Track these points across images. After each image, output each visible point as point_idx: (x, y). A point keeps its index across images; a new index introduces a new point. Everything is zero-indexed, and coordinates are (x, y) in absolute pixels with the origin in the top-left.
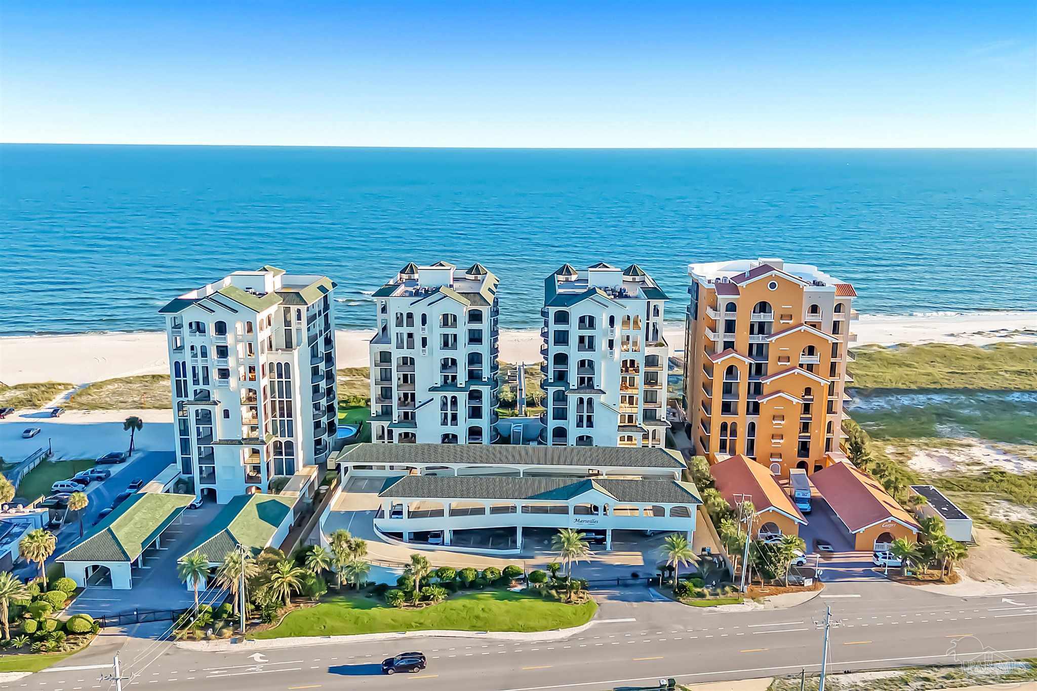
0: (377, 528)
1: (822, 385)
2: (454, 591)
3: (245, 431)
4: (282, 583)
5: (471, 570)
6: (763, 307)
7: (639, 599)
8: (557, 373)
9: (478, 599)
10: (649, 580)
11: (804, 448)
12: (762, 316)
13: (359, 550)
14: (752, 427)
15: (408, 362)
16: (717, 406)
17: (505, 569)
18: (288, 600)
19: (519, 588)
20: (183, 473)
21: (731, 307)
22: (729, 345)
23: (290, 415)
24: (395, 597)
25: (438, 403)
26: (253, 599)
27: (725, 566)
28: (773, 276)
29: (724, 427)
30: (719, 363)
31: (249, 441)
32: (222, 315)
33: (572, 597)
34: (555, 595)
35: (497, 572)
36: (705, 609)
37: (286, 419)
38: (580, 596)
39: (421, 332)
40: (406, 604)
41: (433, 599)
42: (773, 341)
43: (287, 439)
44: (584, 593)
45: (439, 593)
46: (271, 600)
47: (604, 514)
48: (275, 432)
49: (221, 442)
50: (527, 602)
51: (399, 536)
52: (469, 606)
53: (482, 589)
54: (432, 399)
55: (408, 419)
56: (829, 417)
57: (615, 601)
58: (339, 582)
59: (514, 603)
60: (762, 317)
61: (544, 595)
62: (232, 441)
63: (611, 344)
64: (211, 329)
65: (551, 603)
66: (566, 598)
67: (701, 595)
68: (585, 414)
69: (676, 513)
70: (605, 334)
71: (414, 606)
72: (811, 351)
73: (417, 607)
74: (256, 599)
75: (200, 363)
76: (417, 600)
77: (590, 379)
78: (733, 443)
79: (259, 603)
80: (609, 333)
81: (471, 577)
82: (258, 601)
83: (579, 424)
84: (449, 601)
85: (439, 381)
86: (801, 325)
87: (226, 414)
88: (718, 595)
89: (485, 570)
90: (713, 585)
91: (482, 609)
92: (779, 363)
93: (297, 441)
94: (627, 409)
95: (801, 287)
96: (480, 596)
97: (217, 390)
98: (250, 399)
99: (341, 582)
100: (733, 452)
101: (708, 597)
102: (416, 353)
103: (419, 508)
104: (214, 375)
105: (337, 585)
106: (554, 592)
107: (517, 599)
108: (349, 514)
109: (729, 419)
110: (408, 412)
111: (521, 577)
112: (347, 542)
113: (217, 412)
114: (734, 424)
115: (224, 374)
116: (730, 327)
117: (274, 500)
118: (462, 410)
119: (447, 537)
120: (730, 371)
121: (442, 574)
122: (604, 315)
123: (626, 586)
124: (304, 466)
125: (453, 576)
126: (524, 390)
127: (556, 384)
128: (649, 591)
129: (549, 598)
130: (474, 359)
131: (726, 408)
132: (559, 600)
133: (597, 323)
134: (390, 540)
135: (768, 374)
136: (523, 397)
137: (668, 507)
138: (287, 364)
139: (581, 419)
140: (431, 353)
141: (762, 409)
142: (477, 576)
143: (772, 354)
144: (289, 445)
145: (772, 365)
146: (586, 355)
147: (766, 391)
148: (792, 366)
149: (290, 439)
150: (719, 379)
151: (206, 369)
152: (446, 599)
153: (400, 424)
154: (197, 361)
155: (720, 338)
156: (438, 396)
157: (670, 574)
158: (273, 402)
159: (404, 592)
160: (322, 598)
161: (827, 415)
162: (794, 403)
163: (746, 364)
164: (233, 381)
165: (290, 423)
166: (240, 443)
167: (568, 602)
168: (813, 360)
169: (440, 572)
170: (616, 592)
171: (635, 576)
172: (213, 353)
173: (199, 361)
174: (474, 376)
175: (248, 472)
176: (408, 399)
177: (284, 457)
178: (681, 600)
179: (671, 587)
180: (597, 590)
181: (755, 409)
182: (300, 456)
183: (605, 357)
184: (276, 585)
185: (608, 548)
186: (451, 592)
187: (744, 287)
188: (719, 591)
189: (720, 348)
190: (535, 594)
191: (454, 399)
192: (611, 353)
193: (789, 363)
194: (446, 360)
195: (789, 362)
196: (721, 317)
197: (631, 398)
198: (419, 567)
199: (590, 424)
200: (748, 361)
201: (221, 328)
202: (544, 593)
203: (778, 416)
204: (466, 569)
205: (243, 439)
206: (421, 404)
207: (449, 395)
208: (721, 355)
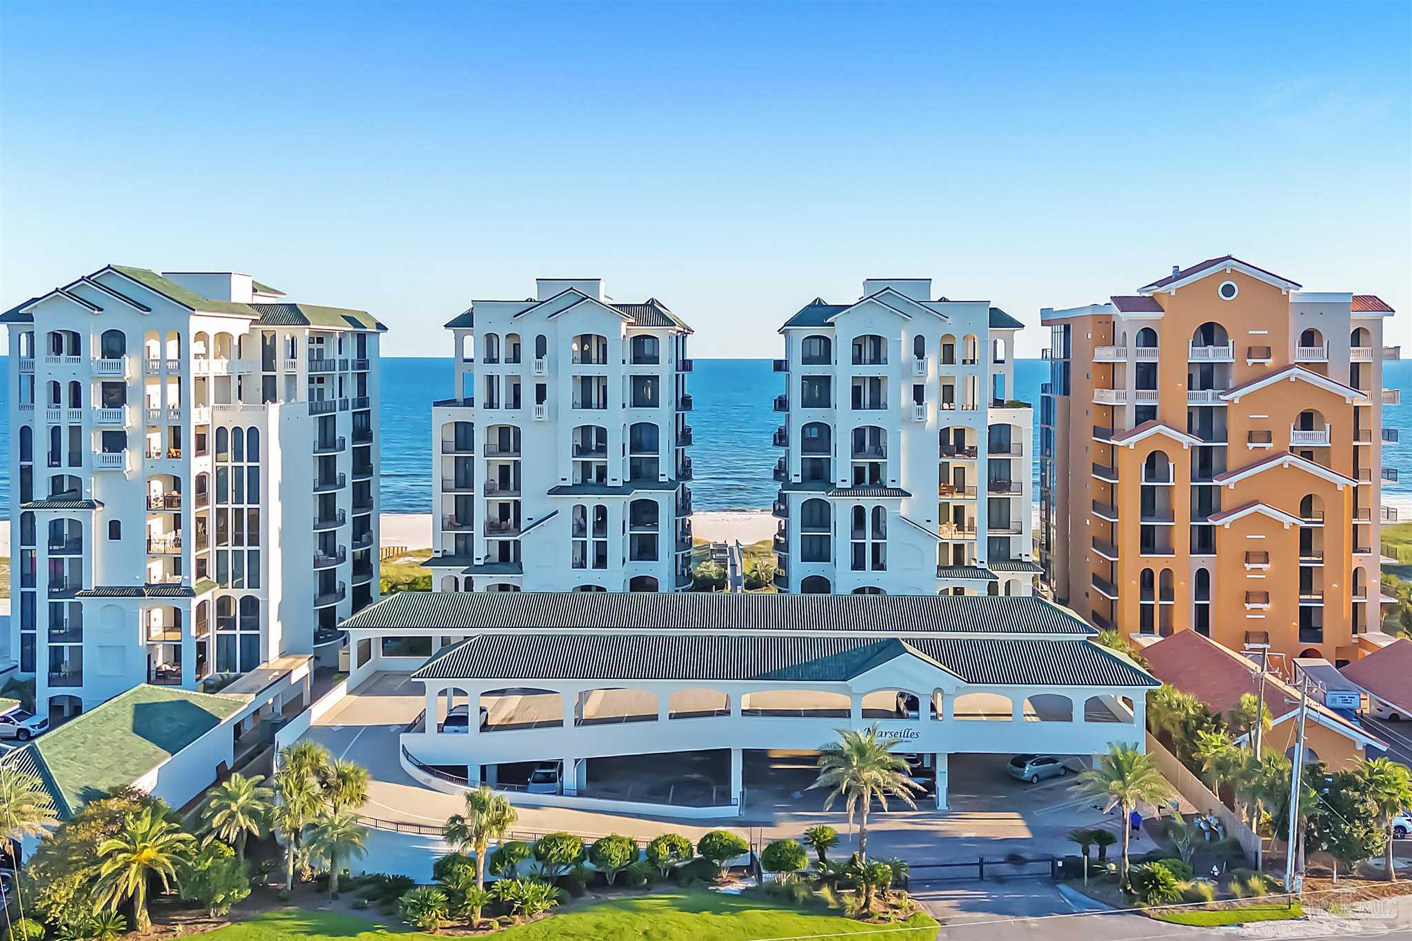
0: (407, 755)
1: (1340, 488)
2: (577, 893)
3: (158, 571)
4: (127, 865)
5: (621, 841)
6: (1209, 334)
7: (1039, 910)
8: (808, 465)
9: (636, 910)
10: (1054, 865)
11: (1309, 624)
12: (1210, 352)
13: (346, 790)
14: (1203, 578)
15: (507, 439)
16: (1129, 537)
17: (703, 840)
18: (142, 915)
19: (737, 886)
20: (22, 670)
21: (1149, 337)
22: (1146, 415)
23: (254, 540)
24: (423, 905)
25: (566, 521)
26: (40, 905)
27: (1225, 836)
28: (1228, 271)
29: (1147, 579)
30: (1132, 447)
31: (162, 590)
32: (118, 317)
33: (872, 904)
34: (830, 899)
35: (685, 845)
36: (1213, 932)
37: (246, 548)
38: (892, 902)
39: (534, 371)
40: (449, 923)
41: (520, 911)
42: (1236, 401)
43: (246, 591)
44: (899, 896)
45: (537, 896)
46: (90, 911)
47: (932, 717)
48: (221, 579)
49: (100, 592)
50: (758, 916)
51: (458, 773)
52: (611, 925)
53: (648, 889)
54: (556, 512)
55: (507, 558)
56: (1357, 560)
57: (981, 915)
58: (291, 872)
59: (727, 919)
60: (1212, 355)
61: (801, 900)
62: (124, 589)
63: (918, 393)
64: (93, 347)
65: (821, 919)
66: (857, 908)
67: (1194, 899)
68: (869, 541)
69: (1098, 712)
70: (906, 373)
71: (470, 927)
72: (1307, 421)
73: (478, 929)
74: (48, 907)
75: (65, 417)
76: (478, 910)
77: (875, 469)
78: (1167, 612)
79: (56, 920)
80: (915, 371)
81: (618, 857)
82: (55, 912)
83: (858, 564)
84: (561, 916)
85: (569, 473)
86: (1290, 367)
87: (114, 530)
88: (1233, 896)
89: (655, 843)
90: (1213, 877)
91: (645, 933)
92: (1251, 446)
93: (267, 595)
94: (950, 534)
95: (1284, 293)
96: (644, 903)
97: (98, 478)
98: (169, 502)
99: (298, 873)
100: (1166, 631)
101: (1211, 903)
102: (524, 418)
103: (511, 719)
104: (93, 444)
105: (284, 880)
106: (825, 892)
107: (734, 911)
108: (350, 731)
109: (1156, 562)
110: (509, 542)
111: (743, 860)
112: (317, 772)
113: (96, 525)
114: (1167, 573)
115: (115, 441)
116: (1147, 376)
117: (185, 702)
118: (618, 540)
119: (571, 777)
120: (1155, 464)
121: (548, 850)
122: (903, 333)
123: (1000, 880)
124: (283, 655)
125: (575, 854)
126: (739, 565)
127: (807, 485)
128: (1058, 889)
129: (815, 907)
130: (642, 438)
131: (1148, 541)
132: (840, 912)
133: (889, 351)
134: (436, 782)
135: (1229, 469)
136: (739, 574)
137: (1079, 695)
138: (253, 432)
139: (858, 550)
140: (555, 415)
141: (1220, 540)
142: (635, 855)
143: (1236, 426)
144: (251, 607)
145: (1236, 449)
146: (867, 418)
147: (1226, 503)
148: (1275, 451)
149: (252, 592)
150: (1131, 481)
151: (75, 432)
152: (554, 911)
153: (488, 568)
154: (58, 415)
155: (1127, 398)
156: (567, 504)
157: (1102, 852)
158: (221, 513)
159: (449, 893)
160: (236, 912)
161: (1354, 554)
162: (1287, 527)
163: (1186, 447)
164: (131, 459)
165: (254, 557)
166: (139, 593)
167: (864, 915)
168: (1316, 439)
169: (544, 849)
170: (980, 895)
171: (1014, 860)
172: (93, 397)
173: (64, 415)
174: (642, 474)
175: (160, 663)
176: (507, 518)
177: (238, 632)
178: (1146, 909)
179: (1115, 878)
180: (930, 890)
181: (1205, 541)
182: (274, 633)
183: (906, 421)
184: (106, 869)
185: (942, 804)
186: (568, 894)
187: (1173, 293)
188: (1235, 887)
189: (1129, 419)
190: (782, 898)
191: (601, 511)
192: (921, 412)
193: (1271, 445)
194: (586, 430)
195: (1270, 441)
196: (1130, 357)
197: (959, 511)
198: (485, 819)
199: (878, 565)
200: (1188, 441)
201: (114, 345)
202: (802, 893)
203: (1257, 554)
204: (609, 839)
205: (148, 586)
206: (532, 523)
207: (590, 502)
208: (1132, 433)
